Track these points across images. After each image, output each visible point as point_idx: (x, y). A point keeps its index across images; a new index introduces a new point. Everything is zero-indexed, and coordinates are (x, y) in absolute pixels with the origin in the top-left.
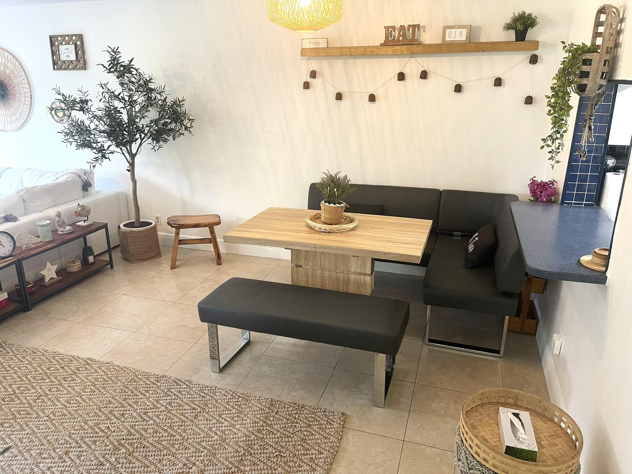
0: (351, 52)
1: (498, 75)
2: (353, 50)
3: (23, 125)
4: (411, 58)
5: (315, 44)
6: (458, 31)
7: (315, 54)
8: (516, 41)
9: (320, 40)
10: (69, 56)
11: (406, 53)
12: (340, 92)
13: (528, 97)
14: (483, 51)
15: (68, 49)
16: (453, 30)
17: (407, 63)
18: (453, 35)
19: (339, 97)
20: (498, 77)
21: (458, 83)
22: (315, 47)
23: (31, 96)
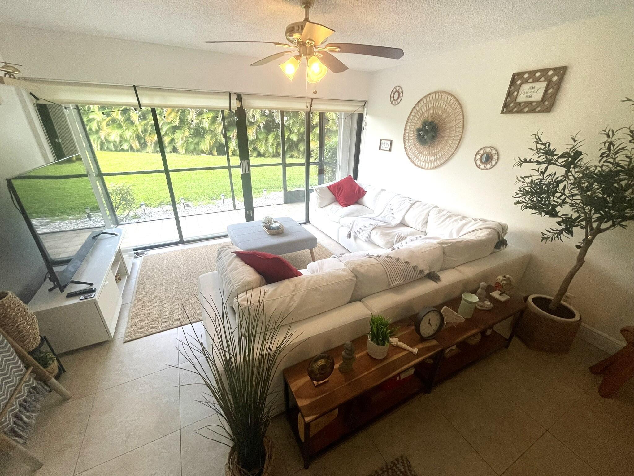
3: (441, 165)
10: (530, 97)
15: (533, 88)
23: (460, 139)
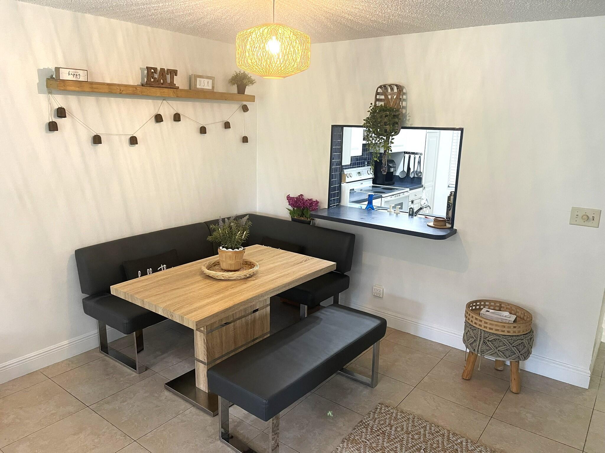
0: (120, 90)
1: (226, 120)
2: (122, 88)
4: (163, 101)
5: (75, 76)
6: (206, 80)
7: (77, 89)
8: (238, 93)
9: (80, 72)
11: (172, 96)
12: (98, 134)
13: (244, 137)
14: (226, 100)
16: (202, 80)
17: (160, 106)
18: (202, 84)
19: (97, 140)
20: (226, 121)
21: (202, 126)
22: (74, 79)
